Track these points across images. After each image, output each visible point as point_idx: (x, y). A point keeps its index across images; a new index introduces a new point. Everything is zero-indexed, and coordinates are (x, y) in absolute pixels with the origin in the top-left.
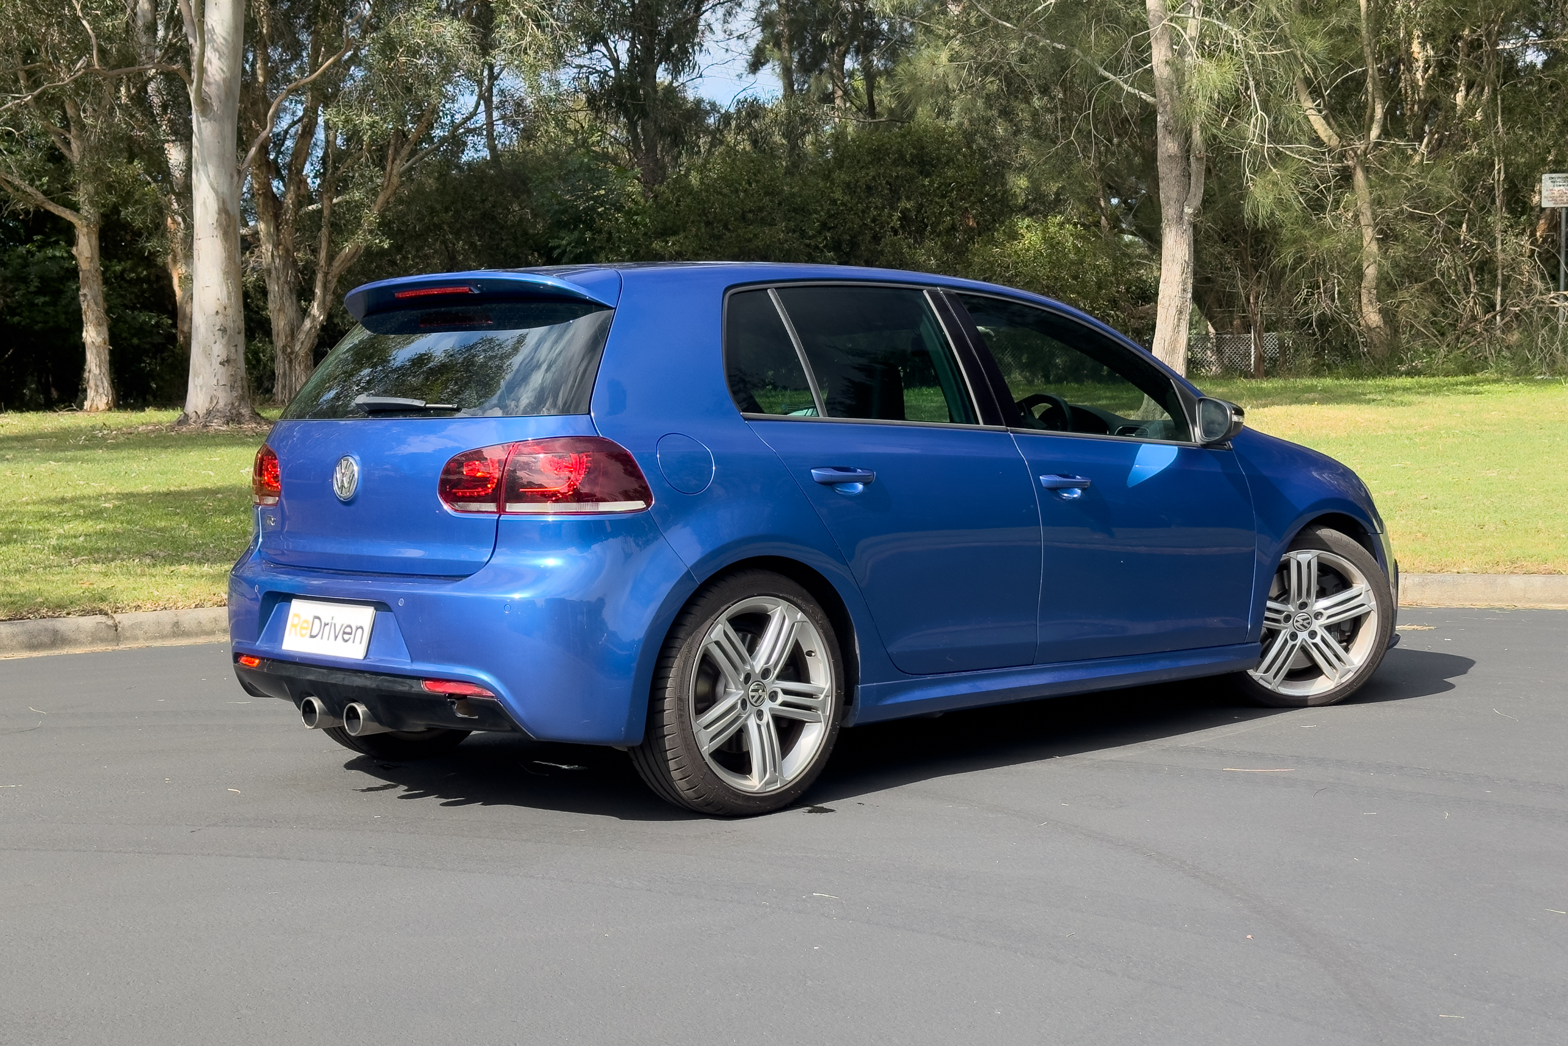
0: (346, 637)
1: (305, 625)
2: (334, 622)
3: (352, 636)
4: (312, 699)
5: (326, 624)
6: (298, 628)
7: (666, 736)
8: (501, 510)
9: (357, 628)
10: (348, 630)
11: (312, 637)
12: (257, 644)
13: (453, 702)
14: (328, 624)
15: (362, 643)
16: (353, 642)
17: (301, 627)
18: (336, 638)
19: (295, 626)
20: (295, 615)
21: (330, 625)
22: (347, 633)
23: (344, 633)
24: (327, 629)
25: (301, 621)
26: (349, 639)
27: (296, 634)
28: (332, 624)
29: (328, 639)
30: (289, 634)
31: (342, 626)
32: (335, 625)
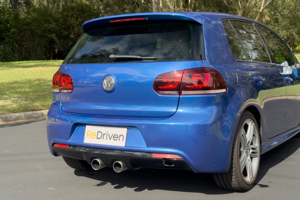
0: (115, 139)
1: (94, 134)
2: (108, 133)
3: (118, 139)
4: (97, 160)
5: (104, 134)
6: (91, 135)
7: (233, 168)
8: (180, 94)
9: (120, 136)
10: (116, 136)
11: (98, 138)
12: (69, 141)
13: (164, 161)
14: (105, 134)
15: (123, 141)
16: (119, 140)
17: (92, 135)
18: (110, 139)
19: (89, 135)
20: (88, 131)
21: (106, 134)
22: (115, 137)
23: (114, 137)
24: (105, 136)
25: (92, 133)
26: (117, 139)
27: (90, 137)
28: (107, 134)
29: (106, 139)
30: (87, 137)
31: (113, 135)
32: (109, 134)
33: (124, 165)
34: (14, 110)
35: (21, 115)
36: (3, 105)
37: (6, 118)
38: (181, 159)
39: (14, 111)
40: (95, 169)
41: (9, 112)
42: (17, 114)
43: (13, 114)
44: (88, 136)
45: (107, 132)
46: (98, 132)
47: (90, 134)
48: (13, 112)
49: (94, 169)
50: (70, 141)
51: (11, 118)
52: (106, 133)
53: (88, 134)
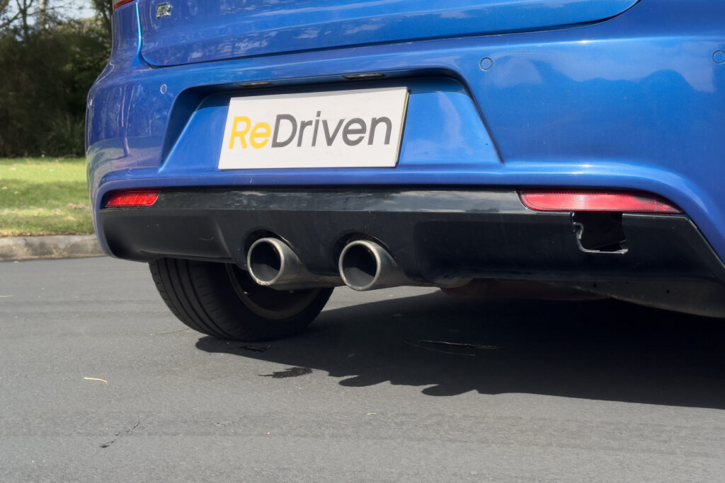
0: (352, 137)
2: (321, 118)
3: (367, 135)
4: (272, 241)
5: (304, 125)
6: (247, 137)
11: (275, 144)
12: (161, 170)
13: (578, 228)
14: (310, 123)
15: (387, 141)
16: (371, 142)
17: (254, 135)
18: (330, 141)
19: (241, 135)
20: (237, 119)
21: (314, 123)
22: (353, 131)
23: (346, 132)
24: (309, 131)
25: (253, 125)
26: (361, 139)
27: (244, 146)
28: (317, 122)
29: (314, 144)
30: (231, 146)
31: (341, 122)
32: (325, 123)
33: (388, 259)
34: (68, 228)
35: (85, 240)
36: (40, 215)
37: (42, 245)
38: (669, 213)
39: (68, 231)
40: (263, 283)
41: (53, 233)
42: (76, 239)
43: (61, 237)
44: (237, 140)
45: (319, 114)
46: (280, 117)
47: (245, 132)
48: (63, 233)
49: (258, 281)
50: (163, 172)
51: (56, 247)
52: (314, 118)
53: (235, 134)
